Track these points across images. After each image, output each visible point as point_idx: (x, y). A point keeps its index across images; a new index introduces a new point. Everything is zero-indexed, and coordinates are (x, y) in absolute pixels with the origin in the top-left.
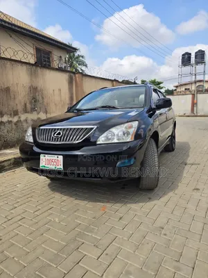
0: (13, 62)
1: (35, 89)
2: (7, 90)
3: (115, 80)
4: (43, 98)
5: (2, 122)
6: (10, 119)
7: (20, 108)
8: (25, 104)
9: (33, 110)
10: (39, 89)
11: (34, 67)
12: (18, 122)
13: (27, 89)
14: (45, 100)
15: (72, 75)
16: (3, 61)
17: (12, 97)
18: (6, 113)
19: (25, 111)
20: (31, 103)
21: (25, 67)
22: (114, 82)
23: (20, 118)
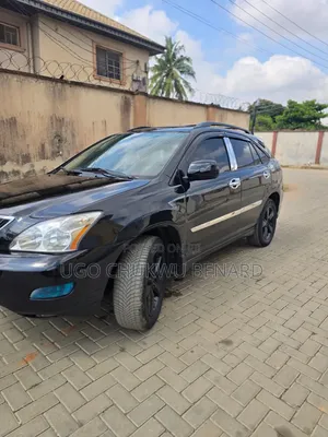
0: (22, 77)
1: (61, 121)
2: (13, 122)
3: (212, 105)
4: (73, 135)
5: (3, 173)
6: (16, 168)
7: (33, 151)
8: (43, 146)
9: (55, 154)
10: (67, 120)
11: (59, 84)
12: (29, 172)
13: (47, 121)
14: (77, 139)
15: (129, 96)
16: (5, 75)
17: (21, 133)
18: (9, 158)
19: (43, 156)
20: (52, 143)
21: (42, 85)
22: (211, 109)
23: (33, 166)
